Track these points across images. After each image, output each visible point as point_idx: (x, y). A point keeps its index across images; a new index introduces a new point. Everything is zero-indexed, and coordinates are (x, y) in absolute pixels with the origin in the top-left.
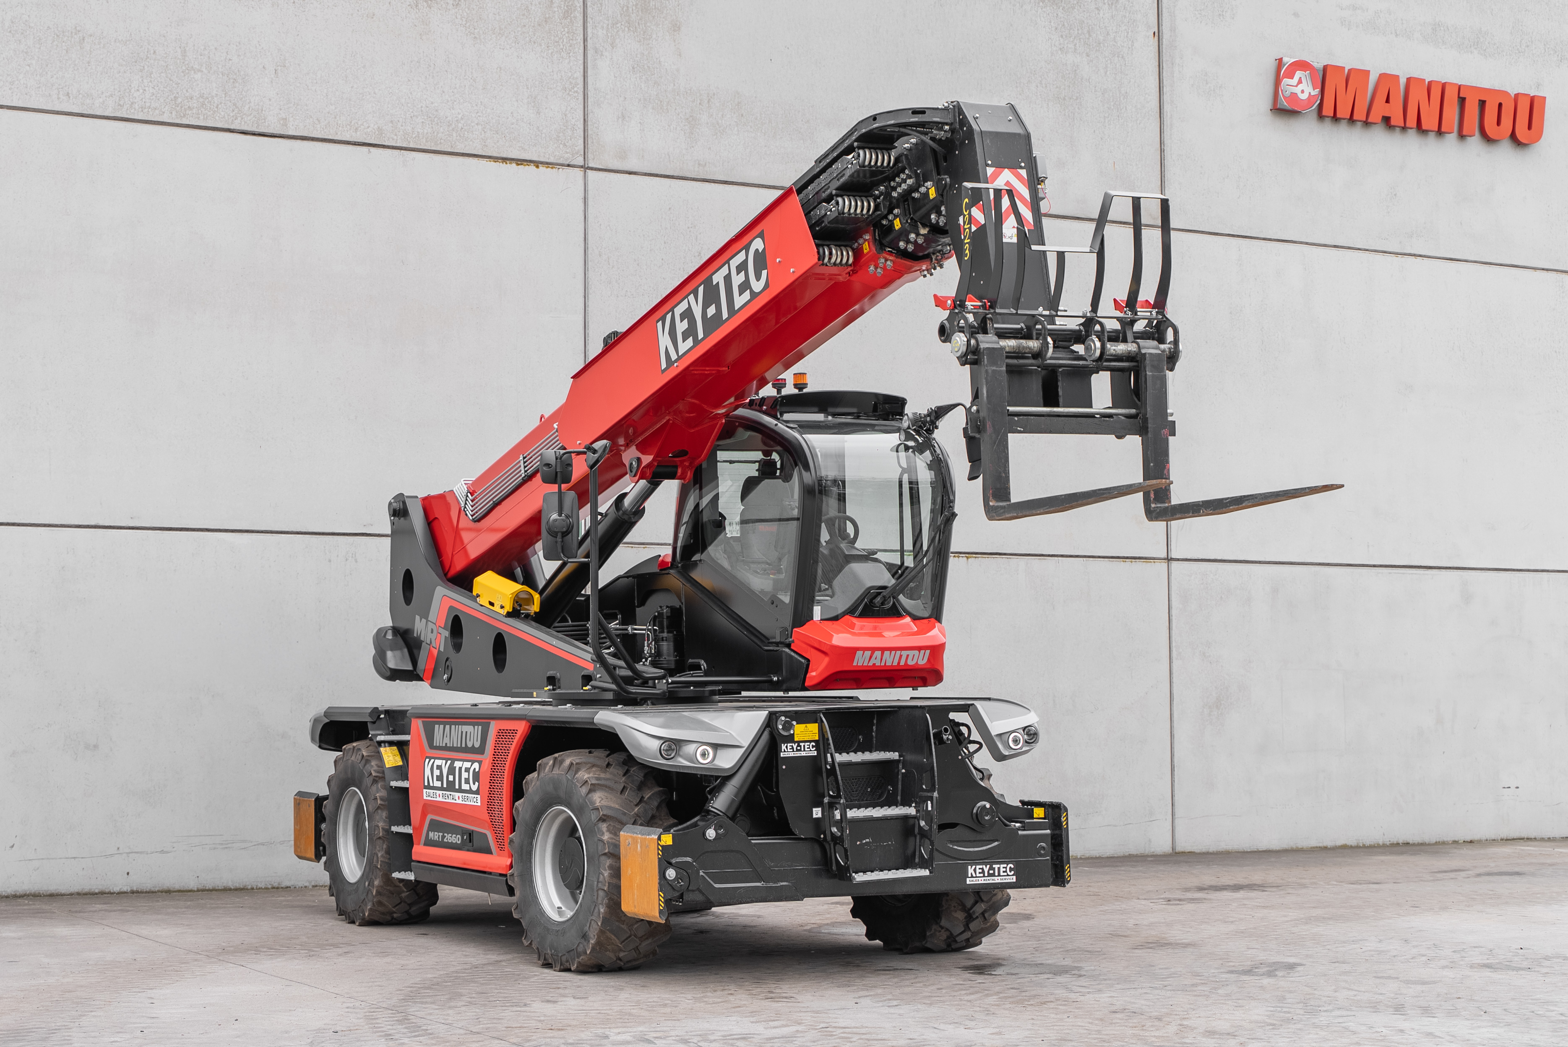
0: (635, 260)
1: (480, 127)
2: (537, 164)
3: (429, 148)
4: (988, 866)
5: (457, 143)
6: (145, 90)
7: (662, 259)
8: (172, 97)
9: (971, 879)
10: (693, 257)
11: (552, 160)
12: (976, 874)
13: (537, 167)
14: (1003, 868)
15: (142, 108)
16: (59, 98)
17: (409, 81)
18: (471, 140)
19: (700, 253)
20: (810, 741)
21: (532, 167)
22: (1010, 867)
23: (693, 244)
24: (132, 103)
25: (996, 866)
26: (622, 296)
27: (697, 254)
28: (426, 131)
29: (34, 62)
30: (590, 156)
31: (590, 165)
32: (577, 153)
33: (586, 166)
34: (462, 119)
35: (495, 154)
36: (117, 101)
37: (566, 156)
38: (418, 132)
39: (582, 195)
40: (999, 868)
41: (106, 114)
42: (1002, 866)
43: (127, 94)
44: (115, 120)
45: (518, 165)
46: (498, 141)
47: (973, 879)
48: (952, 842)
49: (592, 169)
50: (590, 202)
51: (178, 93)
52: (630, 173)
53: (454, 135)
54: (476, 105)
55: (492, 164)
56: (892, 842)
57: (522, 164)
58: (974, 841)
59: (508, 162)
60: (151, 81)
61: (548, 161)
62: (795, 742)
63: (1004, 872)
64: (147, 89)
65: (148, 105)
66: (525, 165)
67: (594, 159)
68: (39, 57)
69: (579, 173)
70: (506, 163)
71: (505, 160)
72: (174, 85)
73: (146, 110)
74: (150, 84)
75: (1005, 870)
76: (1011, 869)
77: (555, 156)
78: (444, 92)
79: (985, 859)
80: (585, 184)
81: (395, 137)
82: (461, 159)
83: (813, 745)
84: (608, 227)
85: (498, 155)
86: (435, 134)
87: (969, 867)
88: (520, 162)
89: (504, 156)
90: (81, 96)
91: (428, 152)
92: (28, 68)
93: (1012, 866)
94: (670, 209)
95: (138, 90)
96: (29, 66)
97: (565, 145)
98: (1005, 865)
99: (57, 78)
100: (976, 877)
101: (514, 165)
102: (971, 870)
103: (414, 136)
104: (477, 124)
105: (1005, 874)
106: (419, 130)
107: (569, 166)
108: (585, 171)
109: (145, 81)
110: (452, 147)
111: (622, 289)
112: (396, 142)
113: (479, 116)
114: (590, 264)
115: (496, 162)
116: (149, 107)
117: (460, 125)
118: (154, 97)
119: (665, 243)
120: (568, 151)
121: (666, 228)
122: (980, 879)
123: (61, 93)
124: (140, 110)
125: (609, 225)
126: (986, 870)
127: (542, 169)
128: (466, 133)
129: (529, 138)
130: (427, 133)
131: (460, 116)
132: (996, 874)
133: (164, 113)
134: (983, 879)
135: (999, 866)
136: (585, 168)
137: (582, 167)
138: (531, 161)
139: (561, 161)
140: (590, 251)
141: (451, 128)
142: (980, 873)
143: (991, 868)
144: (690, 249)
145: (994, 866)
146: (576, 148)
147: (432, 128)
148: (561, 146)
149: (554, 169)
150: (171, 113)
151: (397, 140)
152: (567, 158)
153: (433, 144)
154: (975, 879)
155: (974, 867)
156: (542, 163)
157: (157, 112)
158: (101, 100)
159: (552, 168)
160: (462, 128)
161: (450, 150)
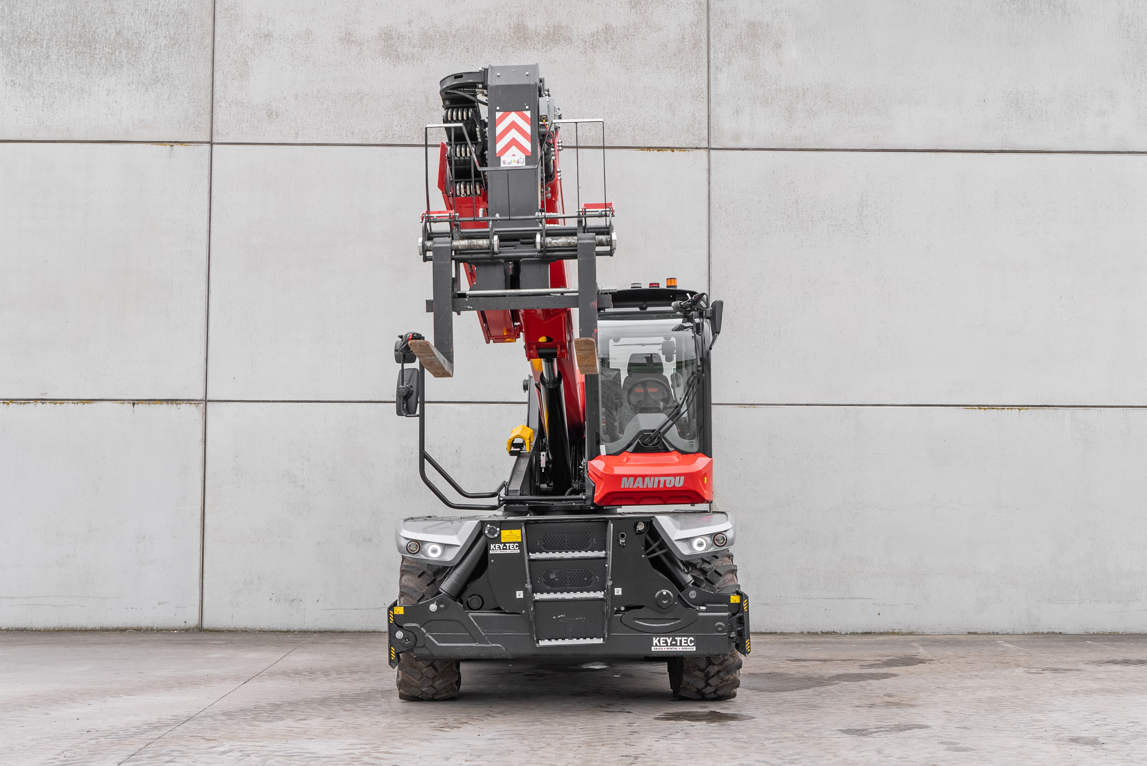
0: (747, 209)
1: (631, 128)
2: (672, 149)
3: (595, 145)
4: (671, 638)
5: (615, 140)
6: (402, 125)
7: (768, 207)
8: (420, 128)
9: (656, 647)
10: (791, 204)
11: (684, 145)
12: (660, 644)
13: (673, 151)
14: (685, 640)
15: (400, 137)
16: (347, 136)
17: (580, 102)
18: (625, 138)
19: (797, 201)
20: (514, 543)
21: (669, 152)
22: (691, 640)
23: (792, 195)
24: (394, 135)
25: (678, 639)
26: (736, 234)
27: (794, 202)
28: (592, 134)
29: (331, 115)
30: (712, 140)
31: (712, 147)
32: (703, 139)
33: (710, 147)
34: (618, 124)
35: (642, 146)
36: (384, 134)
37: (694, 142)
38: (586, 136)
39: (706, 167)
40: (681, 641)
41: (377, 143)
42: (683, 638)
43: (390, 129)
44: (383, 146)
45: (658, 151)
46: (644, 136)
47: (657, 647)
48: (638, 619)
49: (714, 149)
50: (713, 172)
51: (423, 125)
52: (743, 149)
53: (612, 135)
54: (628, 114)
55: (640, 152)
56: (583, 618)
57: (661, 150)
58: (658, 619)
59: (651, 150)
60: (405, 120)
61: (681, 146)
62: (501, 543)
63: (685, 643)
64: (403, 124)
65: (403, 134)
66: (664, 151)
67: (715, 142)
68: (334, 112)
69: (704, 153)
70: (650, 151)
71: (649, 148)
72: (420, 120)
73: (403, 138)
74: (405, 121)
75: (686, 641)
76: (691, 641)
77: (686, 143)
78: (605, 107)
79: (667, 633)
80: (709, 160)
81: (570, 140)
82: (617, 150)
83: (516, 545)
84: (726, 188)
85: (644, 146)
86: (599, 136)
87: (654, 638)
88: (660, 149)
89: (649, 146)
90: (361, 133)
91: (594, 148)
92: (328, 119)
93: (693, 639)
94: (773, 172)
95: (397, 126)
96: (328, 117)
97: (693, 134)
98: (686, 638)
99: (346, 123)
100: (660, 646)
101: (656, 151)
102: (655, 641)
103: (584, 138)
104: (629, 126)
105: (687, 645)
106: (587, 134)
107: (696, 148)
108: (709, 151)
109: (401, 120)
110: (610, 143)
111: (737, 230)
112: (571, 143)
113: (631, 121)
114: (712, 214)
115: (642, 150)
116: (405, 136)
117: (616, 128)
118: (407, 129)
119: (770, 196)
120: (696, 138)
121: (771, 185)
122: (663, 647)
123: (348, 132)
124: (399, 138)
125: (727, 187)
126: (669, 641)
127: (676, 152)
128: (621, 133)
129: (667, 132)
130: (593, 136)
131: (616, 122)
132: (678, 644)
133: (414, 139)
134: (666, 647)
135: (680, 638)
136: (709, 149)
137: (707, 148)
138: (668, 148)
139: (690, 146)
140: (712, 206)
141: (610, 131)
142: (663, 643)
143: (673, 640)
144: (789, 198)
145: (676, 638)
146: (702, 136)
147: (596, 131)
148: (691, 135)
149: (685, 152)
150: (419, 138)
151: (571, 142)
152: (696, 143)
153: (597, 142)
154: (659, 647)
155: (658, 638)
156: (677, 148)
157: (410, 138)
158: (374, 134)
159: (684, 151)
160: (618, 130)
161: (609, 146)
